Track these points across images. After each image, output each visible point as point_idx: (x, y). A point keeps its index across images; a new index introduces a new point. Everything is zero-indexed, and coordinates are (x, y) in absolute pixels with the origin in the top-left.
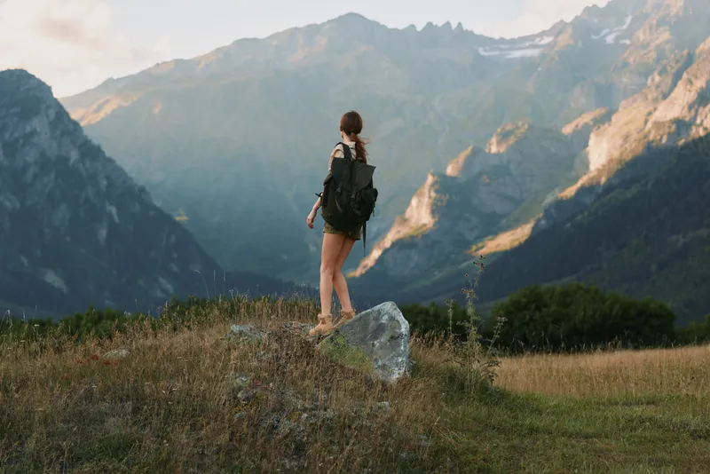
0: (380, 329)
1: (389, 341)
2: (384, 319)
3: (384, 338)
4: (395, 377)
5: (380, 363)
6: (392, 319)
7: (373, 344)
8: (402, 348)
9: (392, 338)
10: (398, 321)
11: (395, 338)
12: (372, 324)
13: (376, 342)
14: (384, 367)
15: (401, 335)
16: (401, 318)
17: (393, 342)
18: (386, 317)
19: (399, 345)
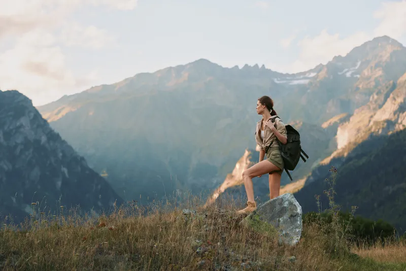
0: (283, 210)
1: (290, 218)
2: (286, 204)
3: (286, 216)
4: (295, 242)
5: (284, 233)
6: (291, 203)
7: (279, 220)
8: (299, 223)
9: (292, 216)
10: (295, 205)
11: (293, 216)
12: (278, 208)
13: (280, 219)
14: (286, 235)
15: (297, 215)
16: (297, 203)
17: (292, 219)
18: (287, 202)
19: (297, 221)
